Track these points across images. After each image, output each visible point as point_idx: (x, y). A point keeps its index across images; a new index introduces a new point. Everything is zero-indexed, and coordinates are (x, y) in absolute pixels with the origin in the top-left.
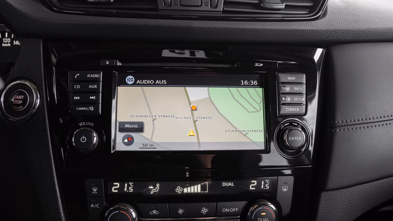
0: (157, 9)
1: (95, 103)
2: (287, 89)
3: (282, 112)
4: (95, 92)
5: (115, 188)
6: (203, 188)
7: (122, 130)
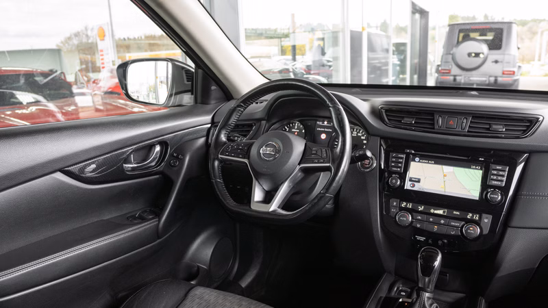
0: (434, 129)
1: (400, 167)
2: (495, 172)
3: (490, 184)
4: (401, 163)
5: (404, 205)
6: (444, 212)
7: (411, 180)
